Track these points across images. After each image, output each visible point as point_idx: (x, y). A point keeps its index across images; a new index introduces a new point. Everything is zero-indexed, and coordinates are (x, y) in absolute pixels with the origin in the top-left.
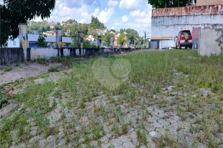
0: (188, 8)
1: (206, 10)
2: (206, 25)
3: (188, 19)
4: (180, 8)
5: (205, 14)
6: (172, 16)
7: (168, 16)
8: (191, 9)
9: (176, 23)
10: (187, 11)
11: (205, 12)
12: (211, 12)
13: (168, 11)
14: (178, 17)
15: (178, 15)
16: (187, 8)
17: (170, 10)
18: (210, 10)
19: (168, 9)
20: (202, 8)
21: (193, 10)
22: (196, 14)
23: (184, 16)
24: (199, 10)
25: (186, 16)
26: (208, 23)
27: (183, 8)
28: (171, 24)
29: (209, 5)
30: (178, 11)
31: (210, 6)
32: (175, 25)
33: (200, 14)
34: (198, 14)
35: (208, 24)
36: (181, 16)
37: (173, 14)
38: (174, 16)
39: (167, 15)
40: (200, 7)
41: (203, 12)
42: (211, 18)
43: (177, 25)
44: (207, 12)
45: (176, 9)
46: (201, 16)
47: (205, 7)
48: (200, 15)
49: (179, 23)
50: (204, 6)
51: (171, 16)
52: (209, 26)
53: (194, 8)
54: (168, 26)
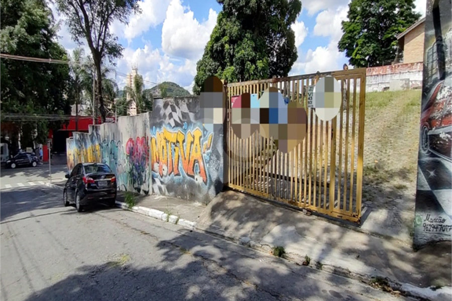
0: (394, 66)
1: (414, 67)
2: (413, 82)
3: (393, 77)
4: (384, 67)
5: (413, 71)
6: (376, 75)
7: (371, 76)
8: (396, 67)
9: (380, 82)
10: (392, 69)
11: (412, 69)
12: (419, 69)
13: (372, 71)
14: (381, 76)
15: (382, 74)
16: (392, 67)
17: (373, 70)
18: (418, 67)
19: (371, 68)
20: (409, 66)
21: (399, 68)
22: (402, 72)
23: (388, 74)
24: (406, 68)
25: (391, 74)
26: (416, 79)
27: (388, 67)
28: (375, 83)
29: (418, 61)
30: (382, 70)
31: (418, 63)
32: (378, 84)
33: (406, 71)
34: (404, 71)
35: (415, 81)
36: (386, 75)
37: (377, 73)
38: (378, 75)
39: (370, 74)
40: (407, 64)
41: (410, 70)
42: (419, 75)
43: (381, 83)
44: (415, 69)
45: (380, 68)
46: (408, 73)
47: (413, 64)
48: (406, 73)
49: (383, 82)
50: (411, 64)
51: (374, 75)
52: (418, 83)
53: (400, 66)
54: (371, 85)
